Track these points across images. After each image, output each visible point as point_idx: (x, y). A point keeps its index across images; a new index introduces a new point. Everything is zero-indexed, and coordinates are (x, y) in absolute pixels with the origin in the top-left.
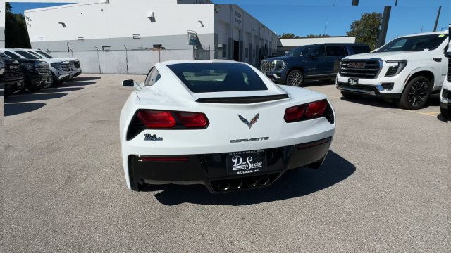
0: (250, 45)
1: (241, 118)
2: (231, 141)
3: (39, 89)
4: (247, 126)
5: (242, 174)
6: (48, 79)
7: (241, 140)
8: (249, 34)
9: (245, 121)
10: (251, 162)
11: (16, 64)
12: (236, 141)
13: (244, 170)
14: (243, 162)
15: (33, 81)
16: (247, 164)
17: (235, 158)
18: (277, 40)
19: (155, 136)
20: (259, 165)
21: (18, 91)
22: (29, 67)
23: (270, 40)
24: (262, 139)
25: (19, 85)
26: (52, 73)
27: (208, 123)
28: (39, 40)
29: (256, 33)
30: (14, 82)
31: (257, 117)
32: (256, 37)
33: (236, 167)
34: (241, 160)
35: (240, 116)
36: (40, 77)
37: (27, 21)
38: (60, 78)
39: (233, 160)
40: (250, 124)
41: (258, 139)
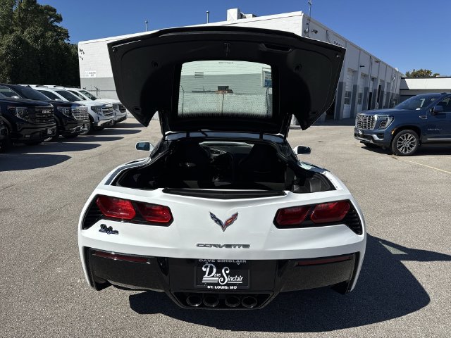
0: (355, 87)
1: (213, 217)
2: (198, 245)
3: (73, 137)
4: (220, 227)
5: (214, 290)
6: (84, 125)
7: (211, 245)
8: (354, 72)
9: (218, 221)
10: (227, 275)
11: (51, 108)
12: (205, 246)
13: (218, 284)
14: (216, 273)
15: (67, 128)
16: (222, 276)
17: (206, 267)
18: (399, 80)
19: (111, 228)
20: (239, 280)
21: (49, 139)
22: (65, 111)
23: (388, 80)
24: (240, 246)
25: (49, 132)
26: (91, 118)
27: (171, 220)
28: (90, 76)
29: (365, 70)
30: (44, 129)
31: (235, 216)
32: (364, 76)
33: (206, 279)
34: (215, 270)
35: (211, 214)
36: (76, 123)
37: (79, 53)
38: (99, 124)
39: (204, 269)
40: (224, 226)
41: (235, 246)
